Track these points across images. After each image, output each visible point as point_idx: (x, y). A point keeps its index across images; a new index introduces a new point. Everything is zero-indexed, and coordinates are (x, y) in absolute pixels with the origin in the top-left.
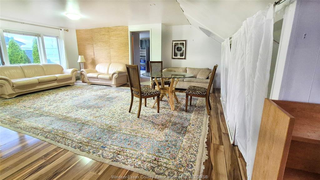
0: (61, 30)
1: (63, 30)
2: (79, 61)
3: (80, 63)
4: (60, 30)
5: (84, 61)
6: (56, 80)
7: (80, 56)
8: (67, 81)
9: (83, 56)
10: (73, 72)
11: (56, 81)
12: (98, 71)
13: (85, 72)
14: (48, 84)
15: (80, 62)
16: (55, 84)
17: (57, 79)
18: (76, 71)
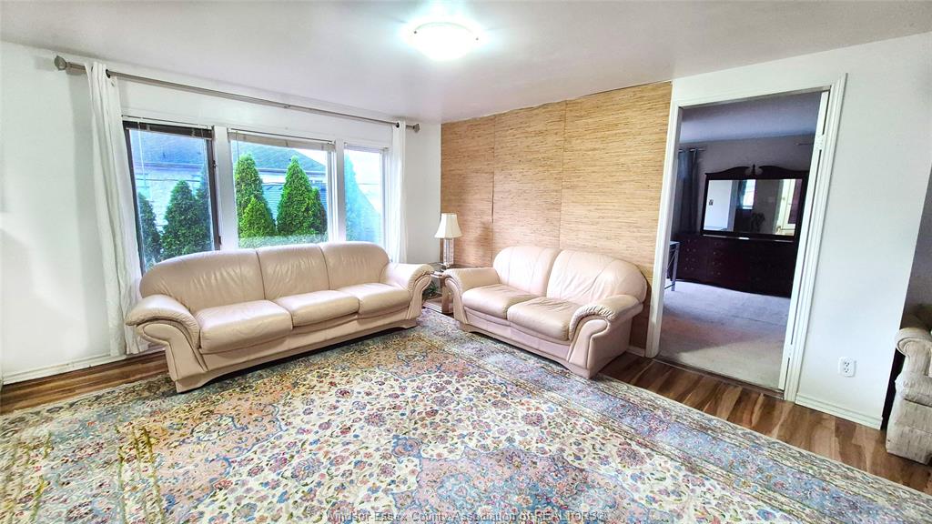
0: (398, 126)
1: (403, 125)
2: (441, 233)
3: (442, 239)
4: (394, 127)
5: (457, 234)
6: (356, 313)
7: (444, 216)
8: (392, 313)
9: (454, 216)
10: (416, 278)
11: (356, 317)
12: (504, 276)
13: (456, 283)
14: (327, 331)
15: (443, 237)
16: (352, 328)
17: (360, 311)
18: (427, 273)
